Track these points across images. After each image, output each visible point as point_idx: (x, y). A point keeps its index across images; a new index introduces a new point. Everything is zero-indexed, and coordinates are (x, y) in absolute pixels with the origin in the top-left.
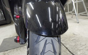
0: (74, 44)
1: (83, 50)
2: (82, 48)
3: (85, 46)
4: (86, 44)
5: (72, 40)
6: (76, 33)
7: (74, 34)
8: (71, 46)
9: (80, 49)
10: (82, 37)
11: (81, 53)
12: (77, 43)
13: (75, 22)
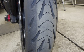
0: (62, 27)
1: (70, 30)
2: (69, 29)
3: (72, 28)
4: (72, 26)
5: (61, 24)
6: (63, 19)
7: (62, 19)
8: (60, 28)
9: (68, 30)
10: (69, 21)
11: (69, 33)
12: (65, 26)
13: (62, 10)
